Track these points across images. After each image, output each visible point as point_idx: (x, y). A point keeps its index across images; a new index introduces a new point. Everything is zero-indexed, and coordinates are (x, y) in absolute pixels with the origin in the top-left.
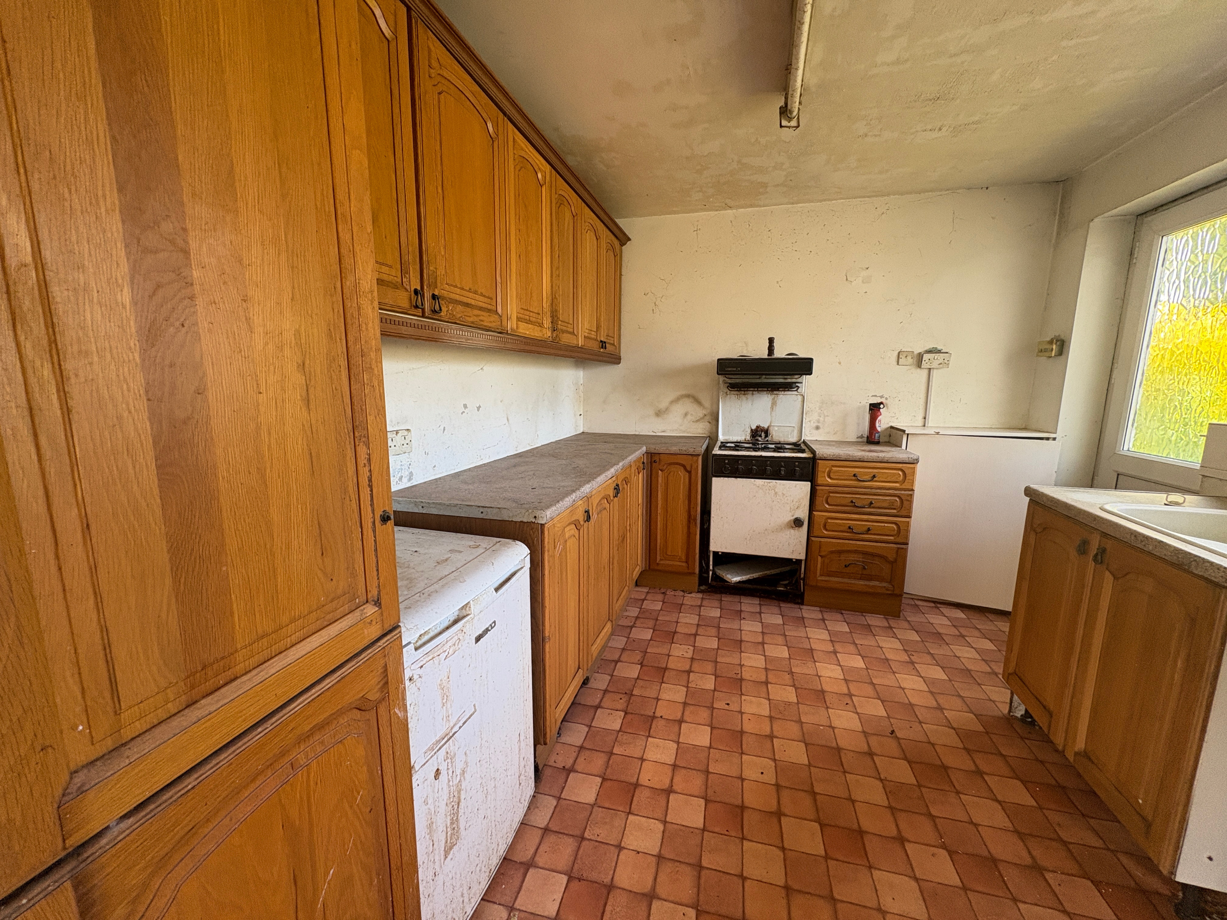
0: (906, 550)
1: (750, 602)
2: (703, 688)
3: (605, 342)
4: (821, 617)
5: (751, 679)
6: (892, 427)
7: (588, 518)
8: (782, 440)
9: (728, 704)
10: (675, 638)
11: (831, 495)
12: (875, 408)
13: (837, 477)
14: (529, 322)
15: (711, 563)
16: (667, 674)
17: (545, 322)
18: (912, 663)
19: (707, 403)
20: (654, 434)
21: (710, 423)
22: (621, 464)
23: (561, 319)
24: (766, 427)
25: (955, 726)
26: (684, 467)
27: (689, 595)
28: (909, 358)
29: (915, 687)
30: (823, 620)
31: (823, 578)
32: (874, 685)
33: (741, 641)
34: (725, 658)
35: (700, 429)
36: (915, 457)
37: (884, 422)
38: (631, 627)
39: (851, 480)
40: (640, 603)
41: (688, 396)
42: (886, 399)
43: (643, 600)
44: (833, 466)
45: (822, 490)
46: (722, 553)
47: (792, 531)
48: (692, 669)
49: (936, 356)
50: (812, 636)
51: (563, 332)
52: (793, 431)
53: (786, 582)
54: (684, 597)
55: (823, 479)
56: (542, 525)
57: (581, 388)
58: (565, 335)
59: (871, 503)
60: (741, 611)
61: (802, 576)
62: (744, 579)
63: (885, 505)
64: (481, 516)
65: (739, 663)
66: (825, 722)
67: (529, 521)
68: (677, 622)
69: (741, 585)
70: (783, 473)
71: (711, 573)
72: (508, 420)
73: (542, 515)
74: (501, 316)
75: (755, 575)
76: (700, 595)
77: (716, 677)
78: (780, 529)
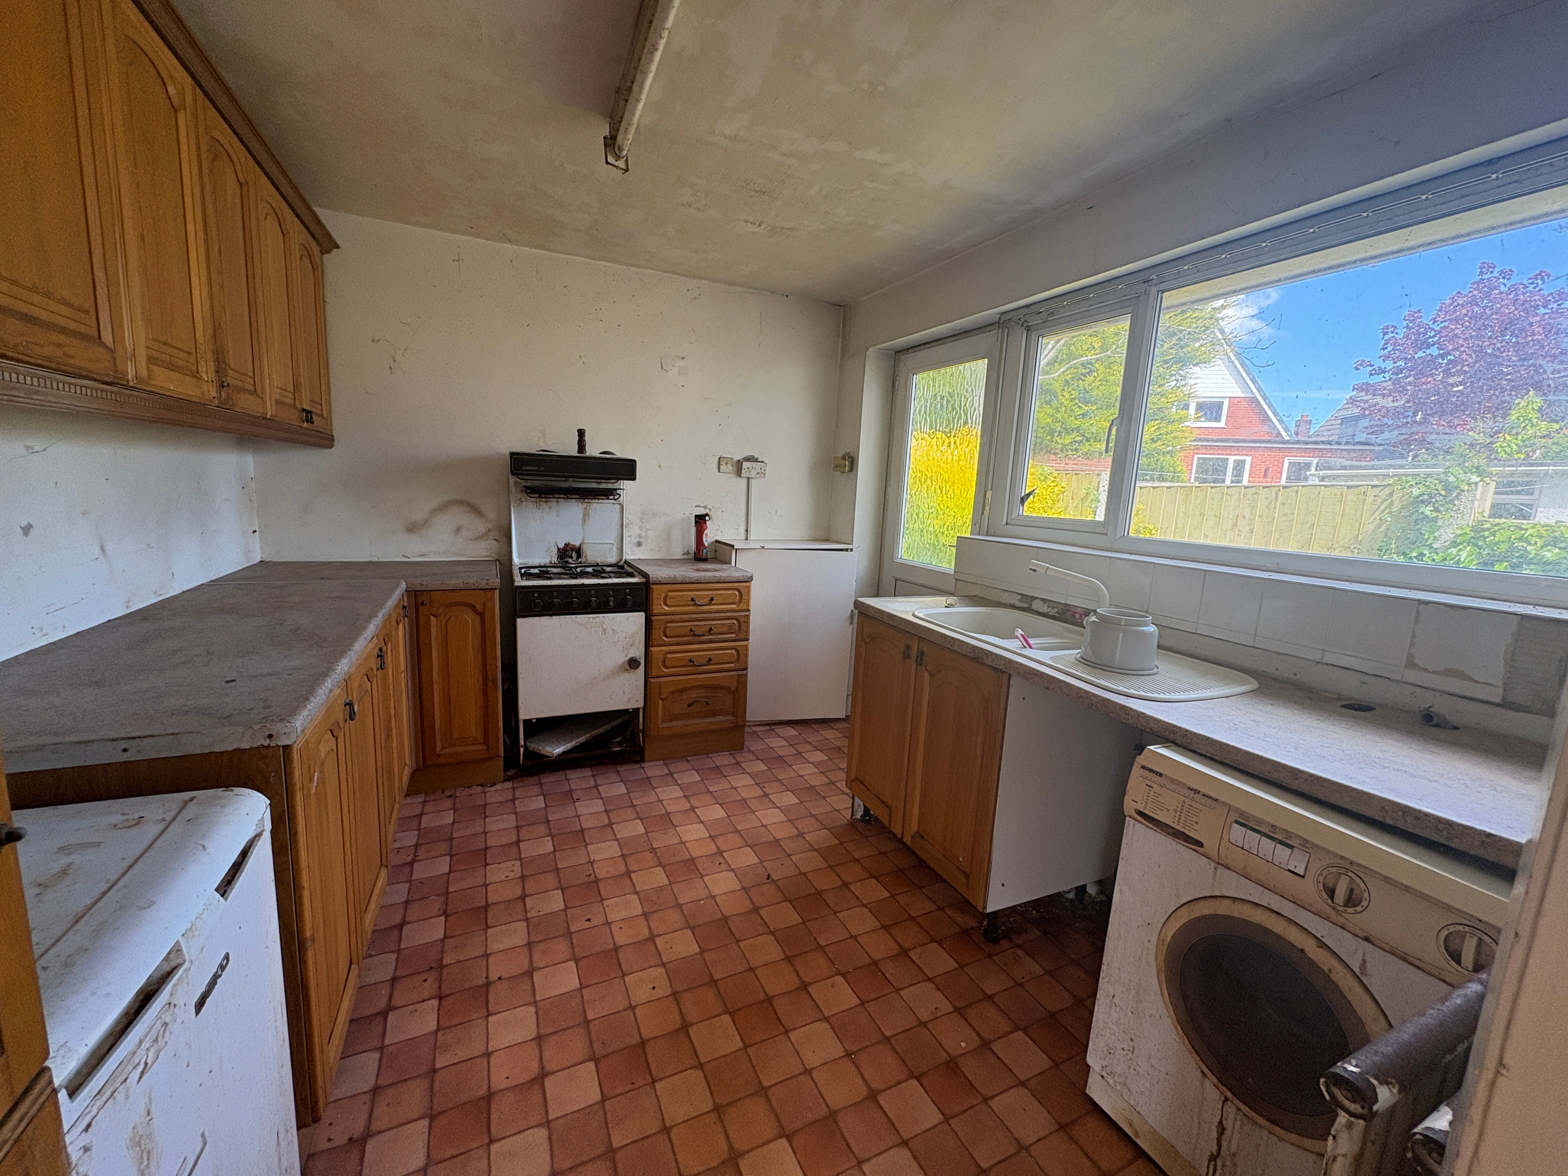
0: (746, 675)
1: (580, 775)
2: (549, 911)
3: (310, 412)
4: (666, 771)
5: (609, 875)
6: (717, 541)
7: (352, 716)
8: (599, 561)
9: (589, 920)
10: (488, 856)
11: (669, 625)
12: (701, 520)
13: (674, 604)
14: (171, 367)
15: (522, 736)
16: (490, 913)
17: (202, 369)
18: (766, 795)
19: (492, 515)
20: (407, 560)
21: (497, 540)
22: (380, 615)
23: (232, 365)
24: (577, 544)
25: (816, 847)
26: (472, 607)
27: (493, 789)
28: (729, 465)
29: (776, 820)
30: (671, 774)
31: (666, 725)
32: (738, 832)
33: (582, 830)
34: (568, 860)
35: (484, 550)
36: (749, 575)
37: (710, 535)
38: (411, 864)
39: (689, 605)
40: (416, 822)
41: (460, 502)
42: (710, 510)
43: (420, 816)
44: (669, 591)
45: (659, 620)
46: (537, 719)
47: (627, 674)
48: (527, 892)
49: (754, 464)
50: (664, 798)
51: (239, 390)
52: (612, 549)
53: (620, 739)
54: (485, 793)
55: (659, 607)
56: (287, 748)
57: (253, 485)
58: (242, 396)
59: (711, 629)
60: (571, 791)
61: (641, 727)
62: (569, 748)
63: (725, 629)
64: (124, 757)
65: (587, 860)
66: (703, 894)
67: (255, 745)
68: (485, 833)
69: (566, 756)
70: (612, 604)
71: (522, 750)
72: (103, 549)
73: (287, 731)
74: (112, 352)
75: (582, 739)
76: (508, 785)
77: (563, 890)
78: (613, 674)
